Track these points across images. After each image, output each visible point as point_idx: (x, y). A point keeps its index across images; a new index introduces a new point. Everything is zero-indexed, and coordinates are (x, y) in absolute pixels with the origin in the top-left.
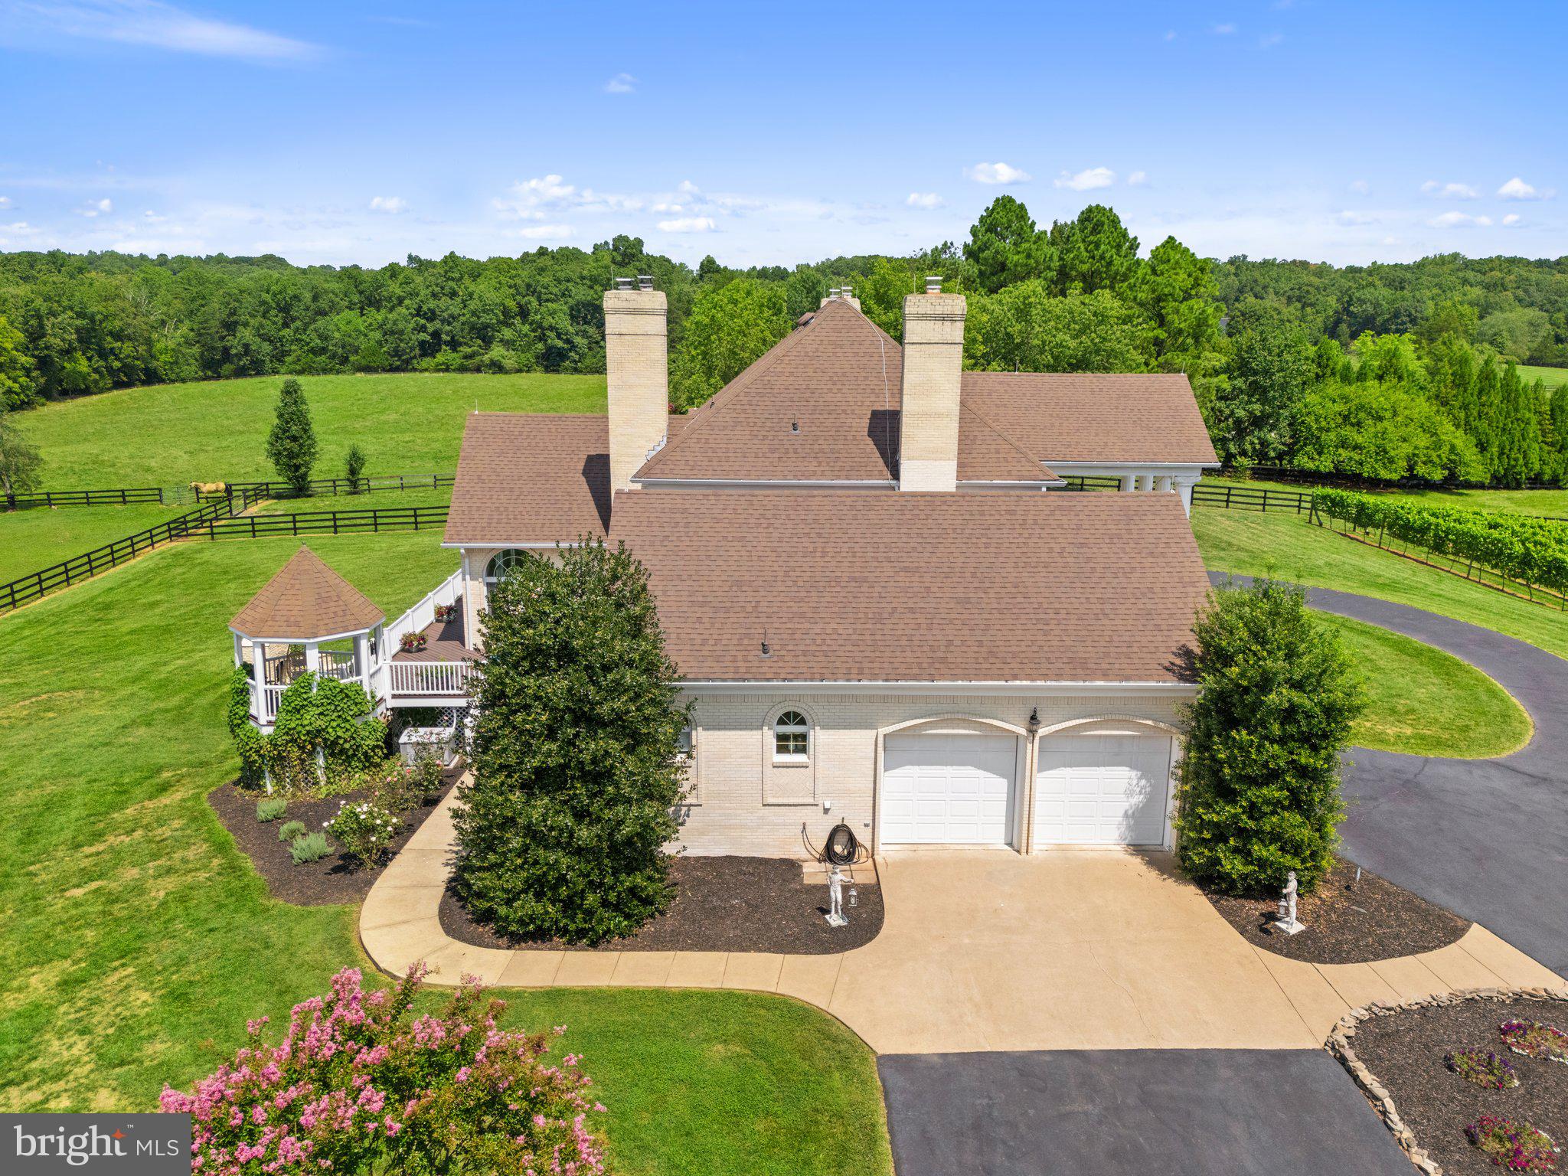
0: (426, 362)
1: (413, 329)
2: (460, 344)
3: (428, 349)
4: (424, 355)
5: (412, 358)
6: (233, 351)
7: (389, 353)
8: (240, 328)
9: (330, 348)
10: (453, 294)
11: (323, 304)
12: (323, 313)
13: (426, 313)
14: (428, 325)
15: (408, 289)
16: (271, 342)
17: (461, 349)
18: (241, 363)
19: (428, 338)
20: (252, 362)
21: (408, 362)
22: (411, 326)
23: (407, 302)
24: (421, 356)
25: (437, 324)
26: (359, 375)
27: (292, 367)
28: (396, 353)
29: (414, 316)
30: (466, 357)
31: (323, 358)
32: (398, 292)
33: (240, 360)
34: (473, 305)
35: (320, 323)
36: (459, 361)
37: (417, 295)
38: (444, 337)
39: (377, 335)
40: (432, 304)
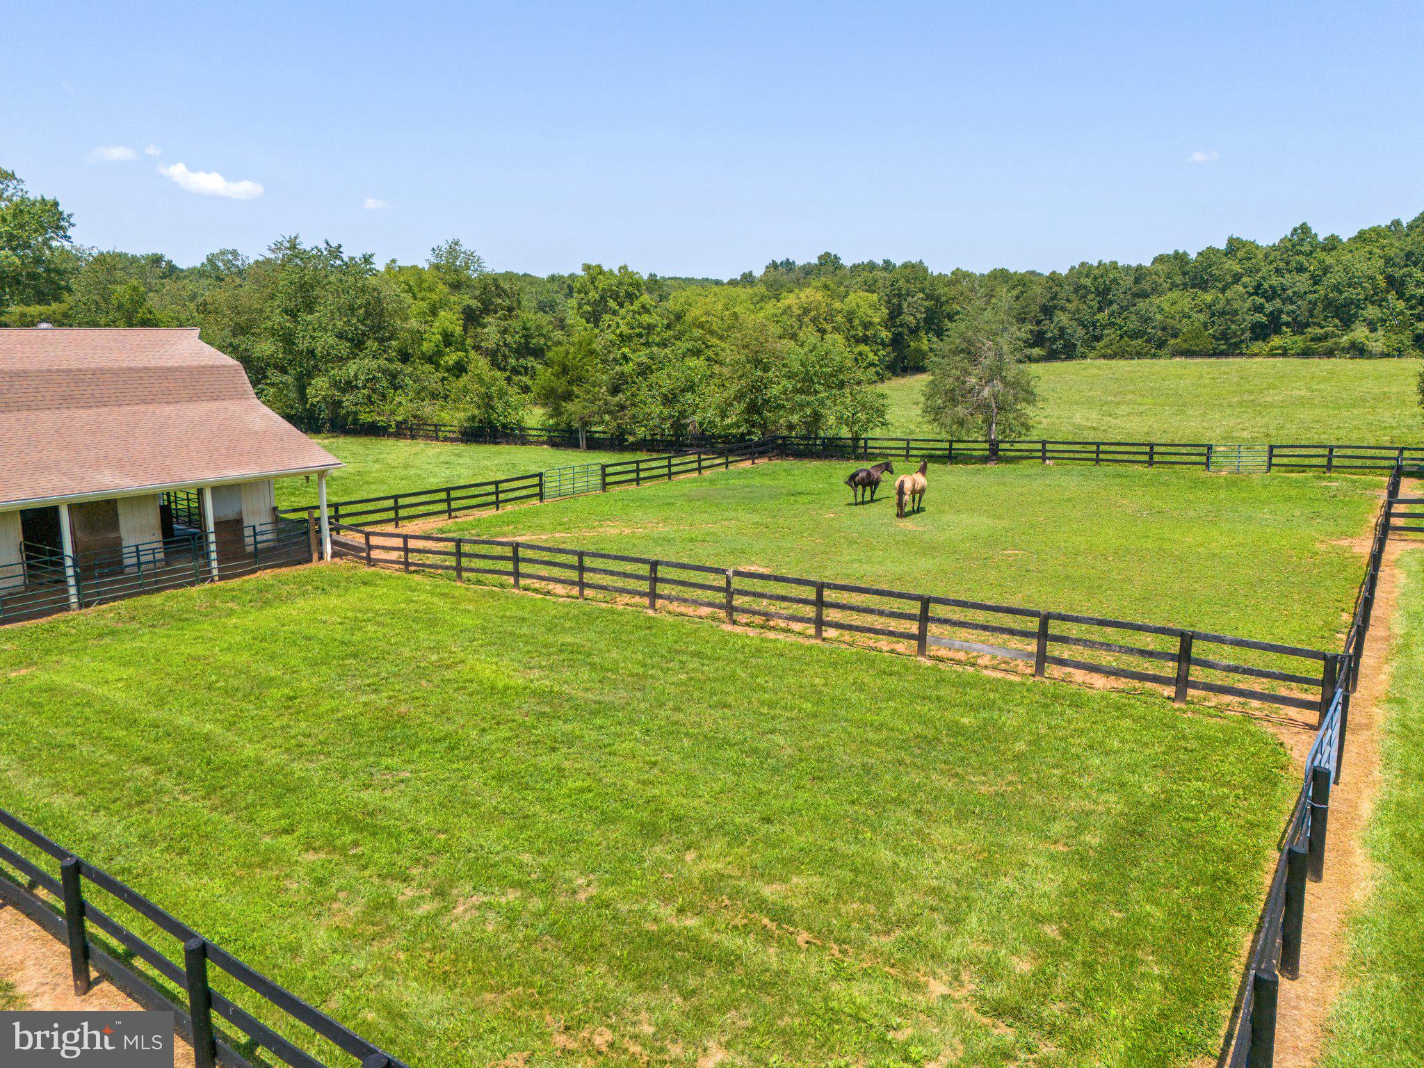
0: (1256, 346)
1: (1249, 310)
2: (1307, 325)
3: (1261, 332)
4: (1256, 338)
5: (1242, 341)
6: (1049, 335)
7: (1214, 337)
8: (1057, 312)
9: (1149, 330)
10: (1301, 269)
11: (1146, 286)
12: (1144, 295)
13: (1266, 291)
14: (1266, 305)
15: (1248, 264)
16: (1084, 326)
17: (1309, 330)
18: (1054, 347)
19: (1264, 319)
20: (1065, 346)
21: (1237, 345)
22: (1247, 305)
23: (1245, 279)
24: (1251, 339)
25: (1277, 303)
26: (1178, 359)
27: (1103, 351)
28: (1224, 336)
29: (1250, 294)
30: (1315, 339)
31: (1139, 341)
32: (1237, 268)
33: (1053, 343)
34: (1331, 279)
35: (1142, 305)
36: (1301, 345)
37: (1258, 271)
38: (1285, 318)
39: (1202, 317)
40: (1275, 281)
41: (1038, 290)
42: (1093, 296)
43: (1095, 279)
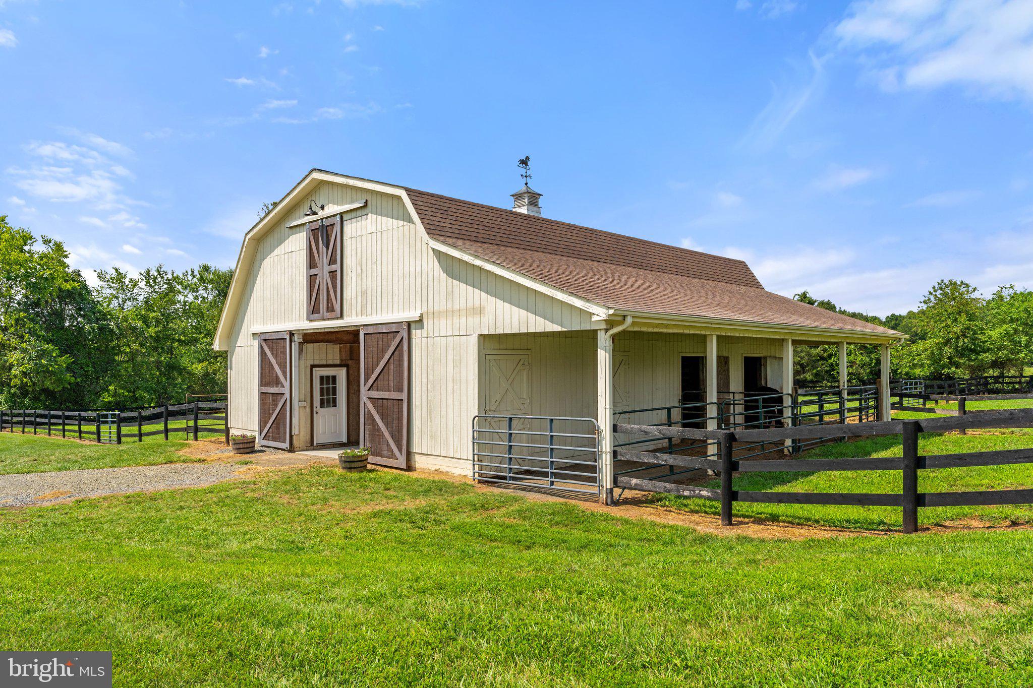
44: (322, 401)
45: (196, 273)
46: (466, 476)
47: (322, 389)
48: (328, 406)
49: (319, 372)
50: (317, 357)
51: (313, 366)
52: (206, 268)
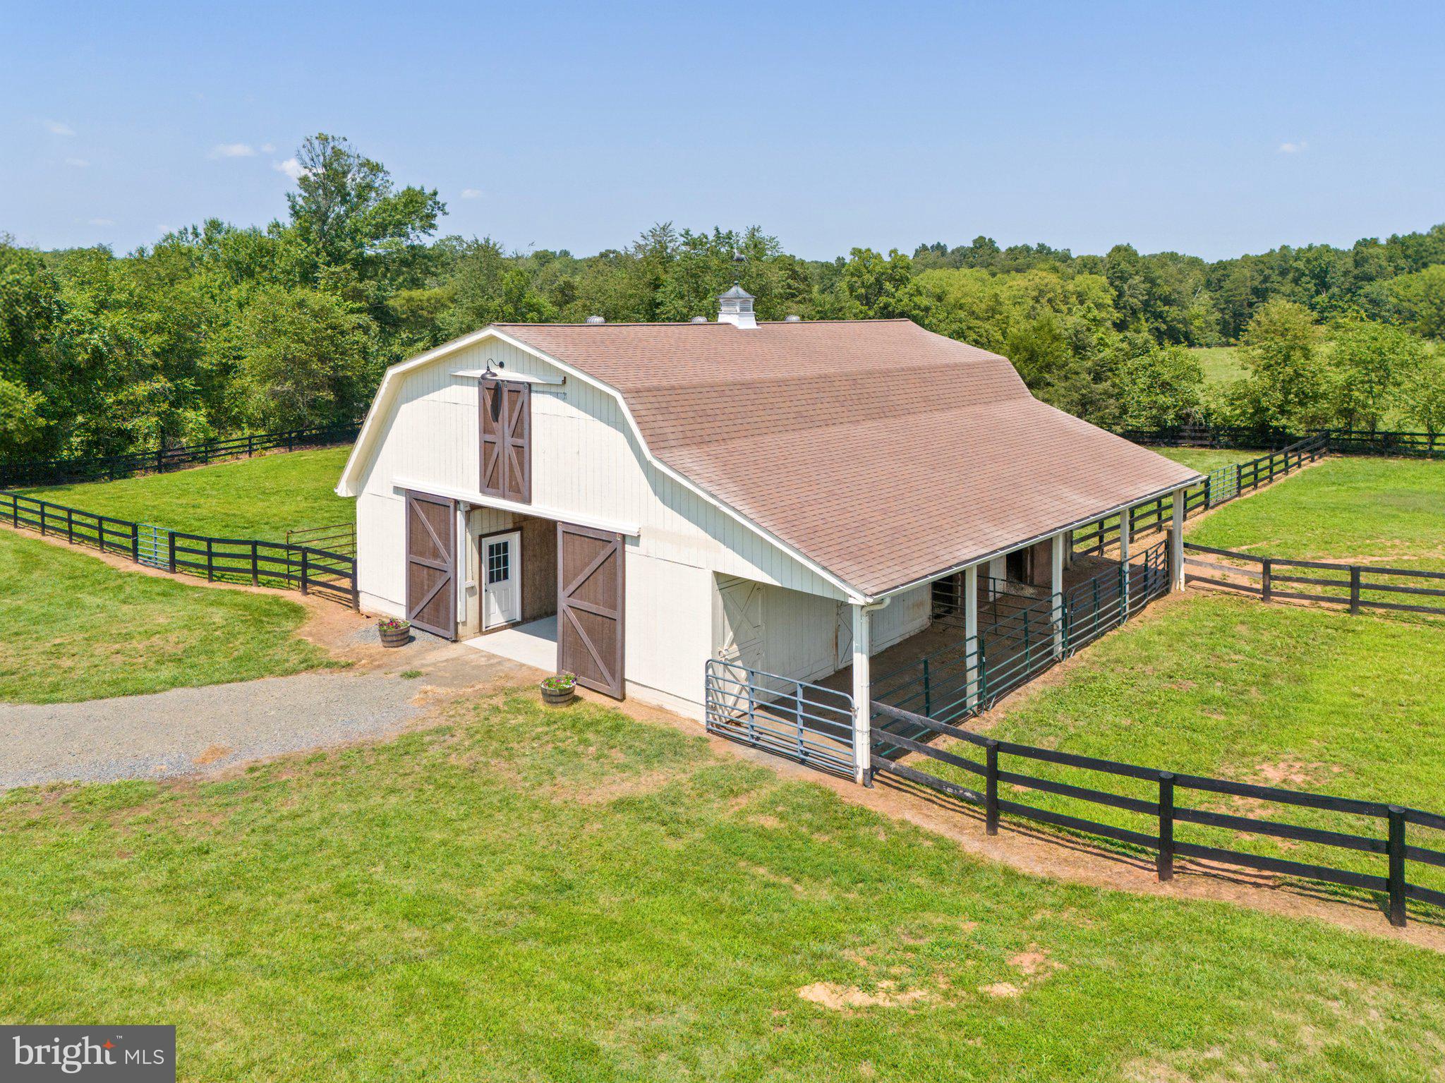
41: (1247, 273)
42: (1308, 279)
43: (1308, 261)
44: (491, 574)
45: (201, 231)
46: (695, 722)
47: (491, 561)
48: (499, 579)
49: (488, 542)
50: (486, 524)
51: (481, 537)
52: (215, 225)
